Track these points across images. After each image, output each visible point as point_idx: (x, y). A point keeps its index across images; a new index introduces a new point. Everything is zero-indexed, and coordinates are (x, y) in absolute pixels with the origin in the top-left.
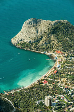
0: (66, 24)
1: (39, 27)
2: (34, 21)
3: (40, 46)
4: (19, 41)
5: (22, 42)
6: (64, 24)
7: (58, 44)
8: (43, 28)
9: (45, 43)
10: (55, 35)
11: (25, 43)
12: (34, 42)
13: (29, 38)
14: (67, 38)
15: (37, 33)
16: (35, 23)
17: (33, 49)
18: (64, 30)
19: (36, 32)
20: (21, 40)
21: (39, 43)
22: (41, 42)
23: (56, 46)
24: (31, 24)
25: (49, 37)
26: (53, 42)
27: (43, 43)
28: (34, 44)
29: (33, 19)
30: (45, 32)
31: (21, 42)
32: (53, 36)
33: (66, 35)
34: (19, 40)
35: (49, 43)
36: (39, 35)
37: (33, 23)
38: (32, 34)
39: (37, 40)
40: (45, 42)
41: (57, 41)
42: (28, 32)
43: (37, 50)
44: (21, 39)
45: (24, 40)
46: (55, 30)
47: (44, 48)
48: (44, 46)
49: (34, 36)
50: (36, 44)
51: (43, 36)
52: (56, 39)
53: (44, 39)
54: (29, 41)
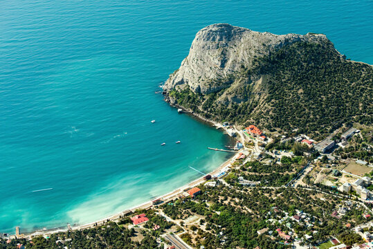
0: (319, 46)
1: (231, 51)
2: (222, 31)
3: (220, 106)
4: (177, 84)
5: (182, 87)
6: (311, 46)
7: (266, 105)
8: (241, 54)
9: (235, 98)
10: (268, 76)
11: (187, 91)
12: (208, 93)
13: (200, 77)
14: (301, 91)
15: (223, 66)
16: (224, 37)
17: (198, 112)
18: (305, 64)
19: (220, 64)
20: (182, 82)
21: (220, 95)
22: (224, 96)
23: (259, 110)
24: (214, 39)
25: (250, 81)
26: (257, 97)
27: (230, 97)
28: (207, 97)
29: (221, 26)
30: (243, 67)
31: (180, 86)
32: (260, 82)
34: (176, 81)
35: (246, 99)
36: (225, 73)
37: (218, 38)
38: (208, 69)
39: (218, 87)
40: (233, 95)
41: (265, 97)
42: (199, 62)
43: (208, 116)
44: (180, 79)
45: (187, 82)
46: (274, 62)
47: (227, 113)
48: (229, 107)
49: (212, 76)
50: (213, 99)
51: (234, 78)
52: (267, 91)
53: (235, 85)
54: (196, 86)
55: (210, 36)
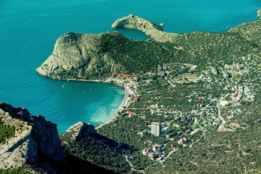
0: (118, 36)
1: (81, 45)
2: (71, 36)
3: (91, 72)
4: (54, 69)
5: (60, 70)
6: (114, 36)
7: (117, 65)
8: (87, 45)
9: (98, 67)
10: (108, 53)
11: (64, 71)
12: (80, 68)
13: (70, 62)
14: (127, 56)
15: (81, 53)
16: (73, 39)
17: (80, 78)
18: (118, 45)
19: (79, 52)
20: (58, 68)
21: (87, 68)
22: (90, 66)
23: (115, 69)
24: (68, 41)
25: (101, 57)
26: (109, 63)
27: (95, 67)
28: (80, 71)
29: (70, 33)
30: (92, 51)
31: (57, 70)
32: (105, 56)
33: (123, 52)
35: (103, 66)
36: (84, 56)
37: (70, 40)
38: (73, 56)
39: (84, 65)
40: (96, 65)
41: (114, 62)
42: (66, 54)
43: (88, 79)
44: (56, 66)
45: (61, 67)
46: (105, 46)
47: (98, 75)
48: (96, 71)
49: (78, 59)
50: (84, 70)
51: (91, 57)
52: (112, 59)
53: (93, 60)
54: (71, 66)
55: (66, 40)
